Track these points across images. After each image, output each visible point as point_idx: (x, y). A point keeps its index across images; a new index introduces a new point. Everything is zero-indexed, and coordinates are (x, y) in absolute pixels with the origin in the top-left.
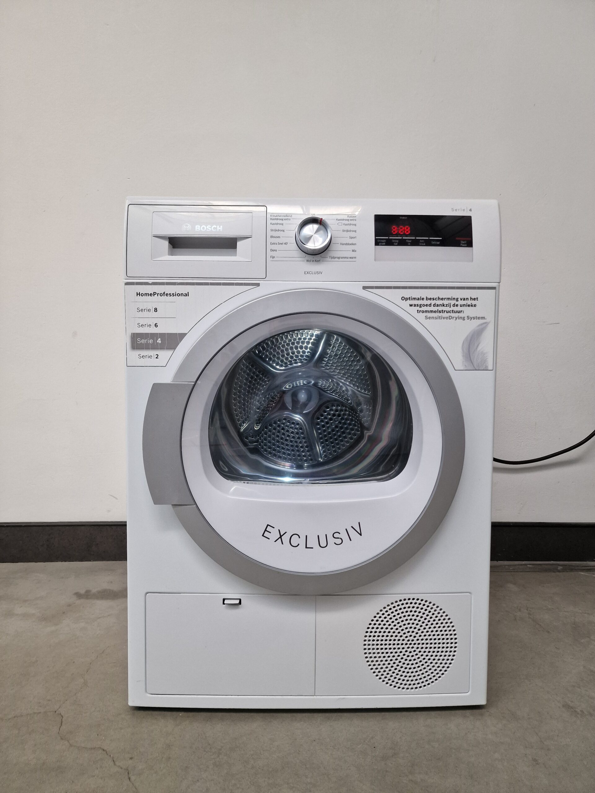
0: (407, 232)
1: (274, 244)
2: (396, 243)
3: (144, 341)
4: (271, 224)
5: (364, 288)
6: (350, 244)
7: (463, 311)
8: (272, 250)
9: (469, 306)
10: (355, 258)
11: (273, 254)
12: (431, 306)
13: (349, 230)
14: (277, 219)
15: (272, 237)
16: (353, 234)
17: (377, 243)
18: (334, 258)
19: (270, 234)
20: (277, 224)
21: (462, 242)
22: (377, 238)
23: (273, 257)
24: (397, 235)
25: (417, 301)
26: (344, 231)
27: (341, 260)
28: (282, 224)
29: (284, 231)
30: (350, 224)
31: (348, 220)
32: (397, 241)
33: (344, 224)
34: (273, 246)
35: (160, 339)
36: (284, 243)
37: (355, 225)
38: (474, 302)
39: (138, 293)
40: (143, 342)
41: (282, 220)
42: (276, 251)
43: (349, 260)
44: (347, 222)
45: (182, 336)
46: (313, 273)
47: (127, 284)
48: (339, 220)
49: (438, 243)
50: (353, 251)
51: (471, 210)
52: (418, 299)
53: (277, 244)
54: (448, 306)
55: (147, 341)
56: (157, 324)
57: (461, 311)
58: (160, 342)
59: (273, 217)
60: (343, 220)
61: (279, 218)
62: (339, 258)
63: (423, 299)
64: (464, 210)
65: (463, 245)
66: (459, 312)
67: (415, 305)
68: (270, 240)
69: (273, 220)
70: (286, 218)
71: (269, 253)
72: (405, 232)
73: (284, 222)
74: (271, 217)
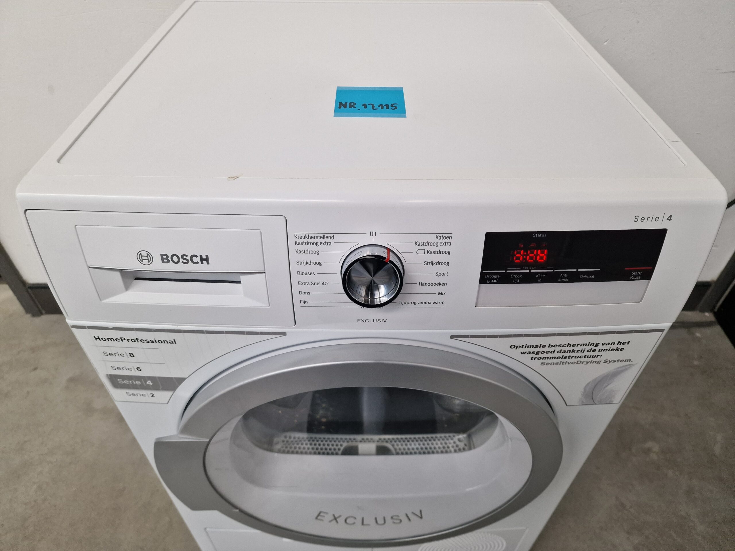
0: (541, 258)
1: (304, 283)
2: (517, 279)
4: (296, 251)
5: (453, 337)
6: (437, 284)
7: (601, 356)
8: (301, 293)
9: (613, 350)
10: (443, 303)
11: (304, 297)
12: (554, 353)
13: (436, 262)
14: (308, 243)
15: (299, 273)
16: (442, 269)
17: (484, 279)
18: (406, 303)
19: (295, 268)
20: (308, 252)
21: (634, 273)
22: (484, 271)
23: (305, 302)
24: (521, 266)
25: (533, 348)
26: (427, 263)
27: (418, 305)
28: (317, 253)
29: (320, 264)
30: (440, 252)
31: (436, 245)
32: (520, 277)
33: (428, 252)
34: (305, 289)
35: (149, 381)
36: (321, 283)
37: (449, 253)
38: (621, 347)
39: (97, 337)
40: (127, 383)
41: (317, 244)
42: (309, 293)
43: (432, 305)
44: (433, 248)
45: (181, 380)
46: (372, 321)
48: (419, 245)
49: (592, 277)
50: (440, 294)
51: (670, 218)
52: (537, 346)
53: (310, 284)
54: (580, 351)
55: (132, 382)
56: (140, 369)
57: (598, 356)
58: (151, 384)
59: (300, 240)
60: (427, 244)
61: (310, 240)
62: (415, 303)
63: (544, 346)
64: (657, 219)
65: (634, 278)
66: (594, 357)
67: (530, 353)
68: (296, 278)
69: (299, 244)
70: (323, 241)
71: (297, 297)
72: (538, 257)
73: (320, 248)
74: (296, 240)
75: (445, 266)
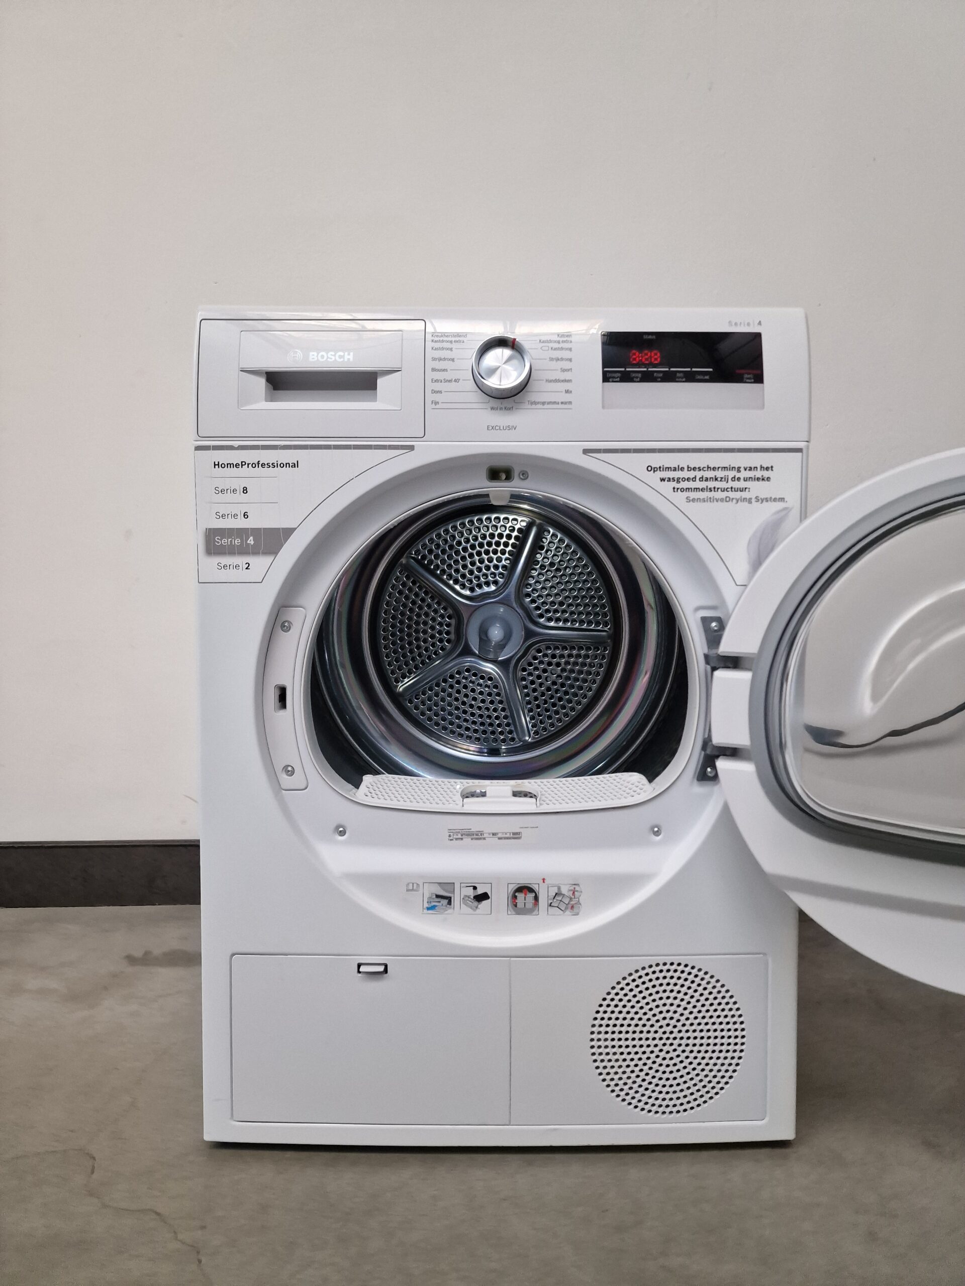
0: (656, 359)
1: (437, 381)
2: (637, 377)
3: (226, 541)
4: (432, 348)
5: (586, 451)
6: (563, 381)
7: (749, 489)
8: (434, 392)
9: (758, 479)
10: (570, 403)
11: (437, 397)
12: (695, 481)
13: (560, 357)
14: (443, 341)
15: (433, 370)
16: (566, 365)
17: (606, 378)
18: (535, 403)
19: (430, 364)
20: (443, 349)
21: (746, 376)
22: (606, 369)
23: (436, 403)
24: (638, 365)
25: (672, 472)
26: (551, 359)
27: (546, 406)
28: (451, 349)
29: (453, 360)
30: (562, 349)
31: (559, 342)
32: (640, 375)
33: (552, 348)
34: (438, 386)
35: (251, 538)
36: (453, 380)
37: (570, 349)
38: (766, 474)
39: (217, 463)
40: (224, 543)
41: (451, 342)
42: (441, 392)
43: (560, 406)
44: (556, 345)
45: (288, 532)
46: (502, 428)
47: (198, 448)
48: (543, 342)
49: (707, 377)
50: (567, 392)
51: (760, 323)
52: (675, 469)
53: (443, 381)
54: (723, 480)
55: (231, 541)
56: (248, 514)
57: (746, 488)
58: (252, 543)
59: (436, 339)
60: (550, 341)
61: (445, 339)
62: (543, 403)
63: (682, 469)
64: (748, 324)
65: (748, 381)
66: (742, 490)
67: (669, 480)
68: (430, 375)
69: (436, 341)
70: (457, 339)
71: (430, 397)
72: (653, 360)
73: (454, 346)
74: (433, 338)
75: (568, 362)
